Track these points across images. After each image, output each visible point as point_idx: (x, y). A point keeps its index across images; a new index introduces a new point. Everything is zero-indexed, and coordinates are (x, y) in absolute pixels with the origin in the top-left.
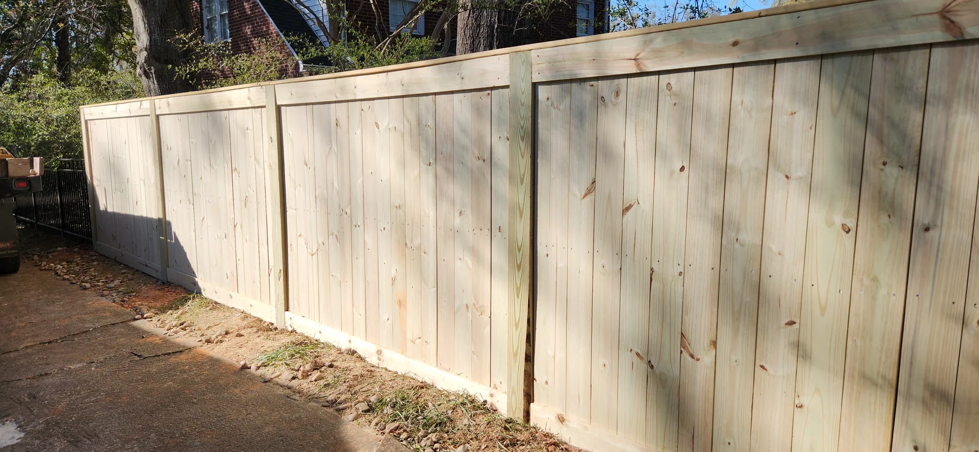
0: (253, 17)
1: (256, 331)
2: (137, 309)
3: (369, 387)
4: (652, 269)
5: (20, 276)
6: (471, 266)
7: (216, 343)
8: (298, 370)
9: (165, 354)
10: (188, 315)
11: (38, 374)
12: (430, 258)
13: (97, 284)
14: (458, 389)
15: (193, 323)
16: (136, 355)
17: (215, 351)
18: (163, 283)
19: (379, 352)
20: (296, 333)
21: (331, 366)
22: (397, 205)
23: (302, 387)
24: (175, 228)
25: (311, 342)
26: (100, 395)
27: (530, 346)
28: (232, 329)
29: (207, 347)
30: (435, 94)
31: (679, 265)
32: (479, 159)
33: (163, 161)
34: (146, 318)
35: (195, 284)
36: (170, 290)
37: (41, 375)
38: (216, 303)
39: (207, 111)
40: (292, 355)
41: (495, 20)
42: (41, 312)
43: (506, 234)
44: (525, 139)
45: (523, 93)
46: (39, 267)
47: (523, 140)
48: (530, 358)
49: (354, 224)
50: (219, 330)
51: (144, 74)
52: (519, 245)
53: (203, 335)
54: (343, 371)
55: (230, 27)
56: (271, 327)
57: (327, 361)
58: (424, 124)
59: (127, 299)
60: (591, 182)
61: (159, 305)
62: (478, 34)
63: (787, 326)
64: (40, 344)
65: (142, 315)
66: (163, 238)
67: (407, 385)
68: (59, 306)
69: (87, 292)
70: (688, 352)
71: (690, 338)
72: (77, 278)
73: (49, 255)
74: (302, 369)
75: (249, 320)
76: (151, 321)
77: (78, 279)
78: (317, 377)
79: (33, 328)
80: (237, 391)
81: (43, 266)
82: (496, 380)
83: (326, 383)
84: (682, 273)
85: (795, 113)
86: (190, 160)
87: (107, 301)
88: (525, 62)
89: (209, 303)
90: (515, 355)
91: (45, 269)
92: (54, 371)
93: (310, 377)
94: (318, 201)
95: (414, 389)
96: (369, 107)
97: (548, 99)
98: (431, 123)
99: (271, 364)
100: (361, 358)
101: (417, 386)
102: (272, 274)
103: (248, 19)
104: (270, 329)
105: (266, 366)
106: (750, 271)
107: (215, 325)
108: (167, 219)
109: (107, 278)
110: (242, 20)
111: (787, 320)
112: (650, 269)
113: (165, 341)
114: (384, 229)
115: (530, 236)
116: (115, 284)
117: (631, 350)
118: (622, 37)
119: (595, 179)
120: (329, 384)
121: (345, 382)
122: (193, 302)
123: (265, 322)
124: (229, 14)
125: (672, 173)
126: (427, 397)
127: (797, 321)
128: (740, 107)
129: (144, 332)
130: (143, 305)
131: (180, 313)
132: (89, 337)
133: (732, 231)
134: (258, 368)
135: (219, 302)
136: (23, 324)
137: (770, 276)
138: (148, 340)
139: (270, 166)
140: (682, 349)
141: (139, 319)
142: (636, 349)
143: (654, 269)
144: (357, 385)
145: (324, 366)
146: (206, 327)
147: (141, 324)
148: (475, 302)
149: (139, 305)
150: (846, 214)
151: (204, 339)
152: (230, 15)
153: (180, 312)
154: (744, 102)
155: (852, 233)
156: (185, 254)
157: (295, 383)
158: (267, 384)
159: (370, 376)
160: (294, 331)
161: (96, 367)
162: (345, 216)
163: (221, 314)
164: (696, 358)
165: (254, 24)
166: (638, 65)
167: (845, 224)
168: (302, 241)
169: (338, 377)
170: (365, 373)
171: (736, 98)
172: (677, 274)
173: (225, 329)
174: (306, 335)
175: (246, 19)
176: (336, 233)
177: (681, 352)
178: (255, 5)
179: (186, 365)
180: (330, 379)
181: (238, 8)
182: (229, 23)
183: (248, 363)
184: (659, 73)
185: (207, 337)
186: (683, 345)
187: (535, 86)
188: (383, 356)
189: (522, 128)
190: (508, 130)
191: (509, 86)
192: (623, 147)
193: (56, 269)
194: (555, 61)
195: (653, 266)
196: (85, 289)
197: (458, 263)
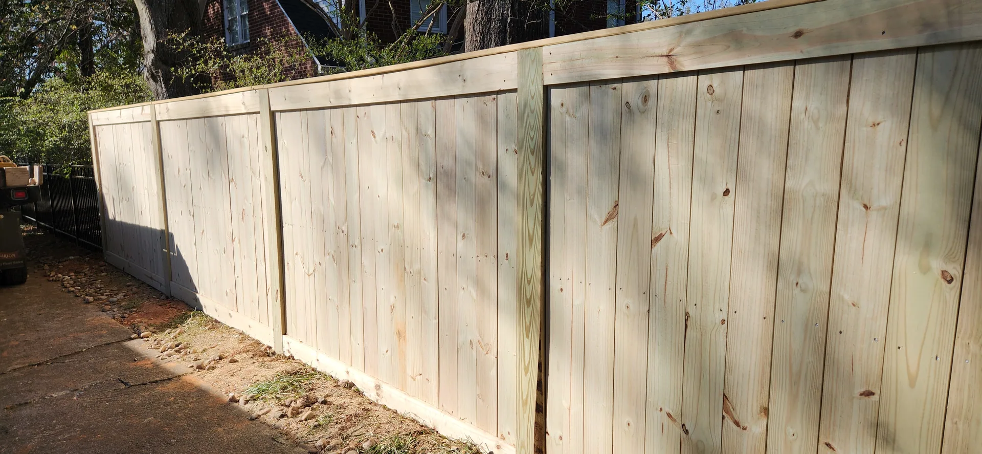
0: (272, 17)
1: (251, 356)
2: (134, 327)
3: (363, 430)
4: (687, 314)
5: (26, 288)
6: (475, 298)
7: (208, 370)
8: (289, 406)
9: (153, 382)
10: (185, 334)
11: (16, 403)
12: (431, 286)
13: (100, 297)
14: (461, 437)
15: (189, 344)
16: (122, 382)
17: (204, 380)
18: (167, 297)
19: (378, 387)
20: (294, 359)
21: (324, 402)
22: (396, 224)
23: (291, 427)
24: (177, 241)
25: (306, 372)
26: (75, 431)
27: (542, 394)
28: (227, 352)
29: (197, 374)
30: (435, 99)
31: (721, 310)
32: (484, 175)
33: (165, 169)
34: (142, 338)
35: (197, 300)
36: (172, 306)
37: (20, 405)
38: (217, 321)
39: (204, 117)
40: (285, 388)
41: (508, 14)
42: (38, 329)
43: (514, 263)
44: (535, 153)
45: (533, 98)
46: (47, 278)
47: (533, 154)
48: (541, 409)
49: (351, 244)
50: (214, 354)
51: (151, 77)
52: (529, 276)
53: (196, 360)
54: (337, 409)
55: (250, 28)
56: (268, 351)
57: (320, 395)
58: (424, 133)
59: (127, 315)
60: (613, 205)
61: (158, 322)
62: (489, 30)
63: (863, 396)
64: (29, 366)
65: (139, 334)
66: (166, 251)
67: (404, 430)
68: (57, 322)
69: (89, 306)
70: (732, 418)
71: (734, 401)
72: (82, 290)
73: (60, 264)
74: (293, 404)
75: (248, 342)
76: (148, 340)
77: (83, 292)
78: (308, 416)
79: (25, 347)
80: (220, 430)
81: (52, 277)
82: (503, 430)
83: (316, 423)
84: (724, 320)
85: (878, 124)
86: (190, 169)
87: (107, 316)
88: (535, 60)
89: (209, 322)
90: (525, 404)
91: (53, 280)
92: (35, 400)
93: (300, 415)
94: (314, 216)
95: (412, 436)
96: (365, 113)
97: (562, 105)
98: (430, 132)
99: (260, 398)
100: (359, 393)
101: (415, 432)
102: (269, 294)
103: (268, 20)
104: (268, 353)
105: (255, 400)
106: (814, 324)
107: (211, 348)
108: (170, 231)
109: (112, 290)
110: (262, 20)
111: (863, 390)
112: (684, 314)
113: (156, 366)
114: (382, 250)
115: (541, 266)
116: (119, 297)
117: (661, 409)
118: (651, 28)
119: (618, 201)
120: (319, 425)
121: (337, 423)
122: (192, 320)
123: (264, 345)
124: (248, 14)
125: (713, 197)
126: (426, 446)
127: (877, 392)
128: (803, 116)
129: (138, 354)
130: (142, 322)
131: (177, 332)
132: (80, 359)
133: (791, 273)
134: (247, 402)
135: (219, 321)
136: (17, 343)
137: (841, 332)
138: (139, 364)
139: (266, 178)
140: (724, 414)
141: (136, 339)
142: (667, 409)
143: (691, 314)
144: (350, 428)
145: (317, 402)
146: (201, 350)
147: (137, 345)
148: (480, 339)
149: (138, 322)
150: (948, 258)
151: (195, 364)
152: (250, 15)
153: (178, 330)
154: (808, 108)
155: (956, 283)
156: (187, 268)
157: (283, 421)
158: (253, 422)
159: (366, 417)
160: (291, 357)
161: (79, 397)
162: (342, 235)
163: (219, 336)
164: (741, 427)
165: (273, 24)
166: (672, 63)
167: (946, 271)
168: (298, 259)
169: (329, 417)
170: (360, 412)
171: (798, 104)
172: (718, 321)
173: (219, 354)
174: (304, 362)
175: (265, 19)
176: (333, 252)
177: (723, 417)
178: (274, 6)
179: (172, 396)
180: (321, 419)
181: (258, 8)
182: (249, 24)
183: (236, 396)
184: (698, 73)
185: (199, 362)
186: (725, 409)
187: (547, 89)
188: (382, 391)
189: (532, 139)
190: (516, 141)
191: (517, 89)
192: (653, 164)
193: (64, 280)
194: (572, 60)
195: (689, 310)
196: (88, 302)
197: (461, 292)
